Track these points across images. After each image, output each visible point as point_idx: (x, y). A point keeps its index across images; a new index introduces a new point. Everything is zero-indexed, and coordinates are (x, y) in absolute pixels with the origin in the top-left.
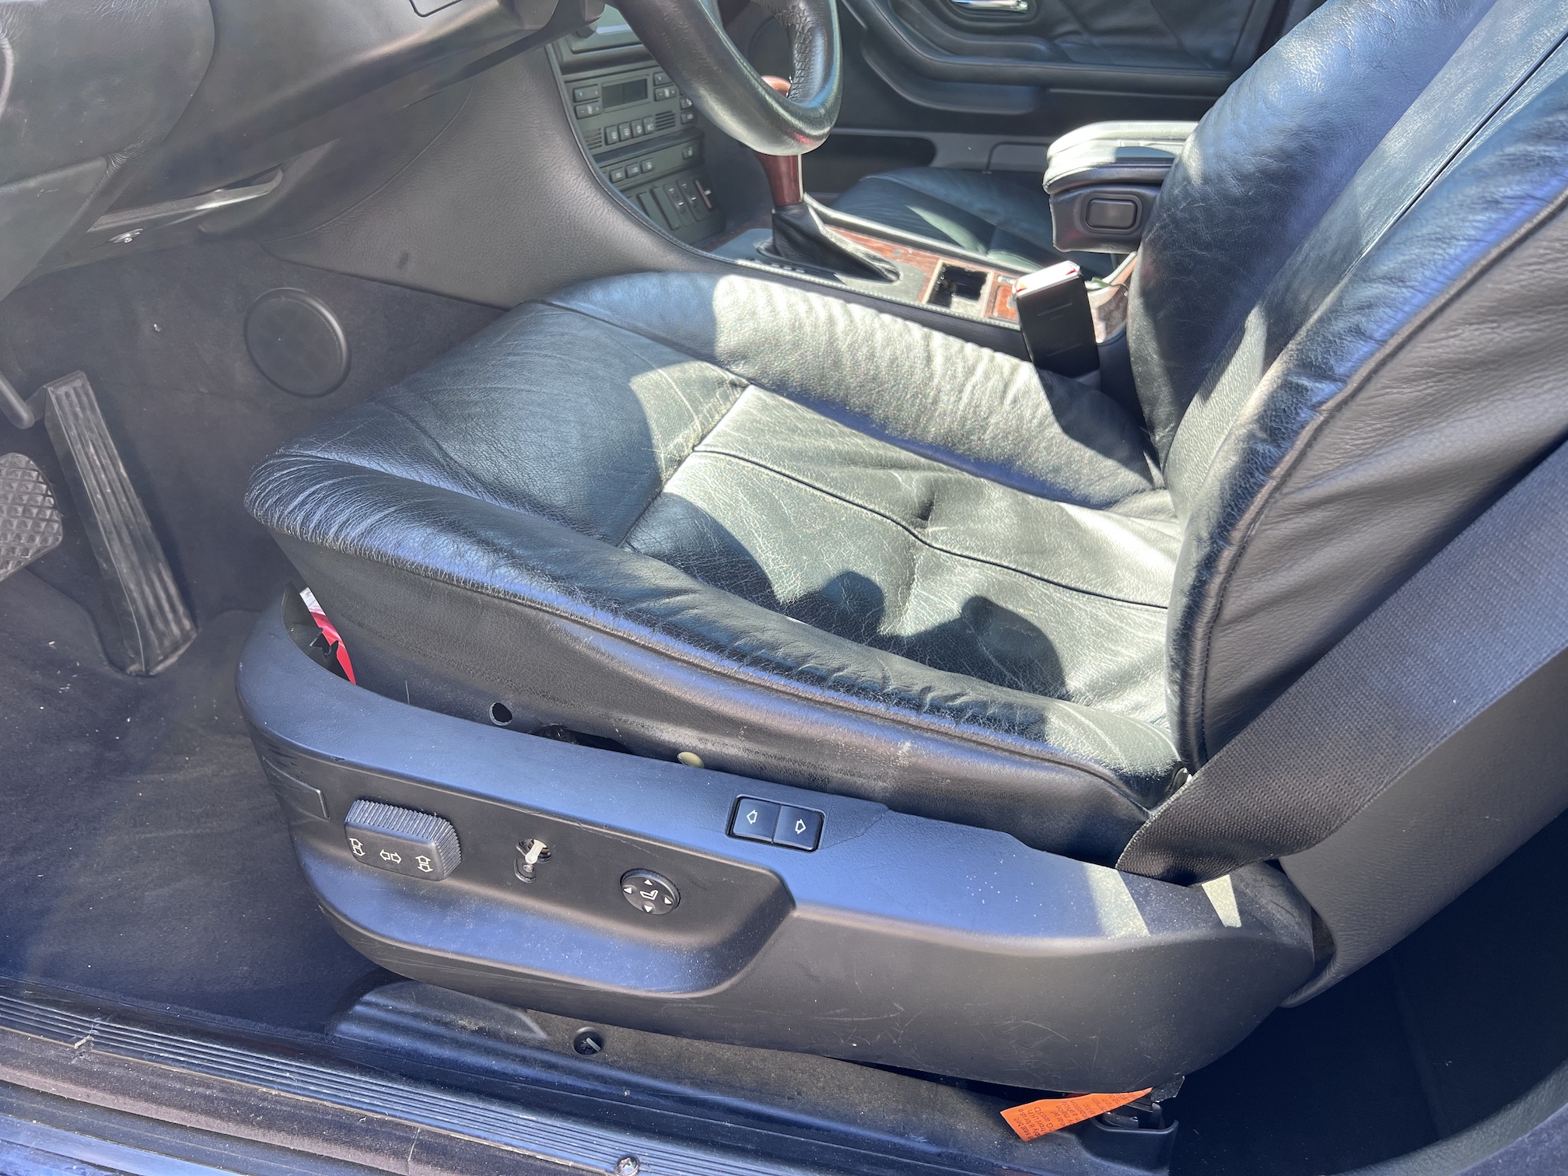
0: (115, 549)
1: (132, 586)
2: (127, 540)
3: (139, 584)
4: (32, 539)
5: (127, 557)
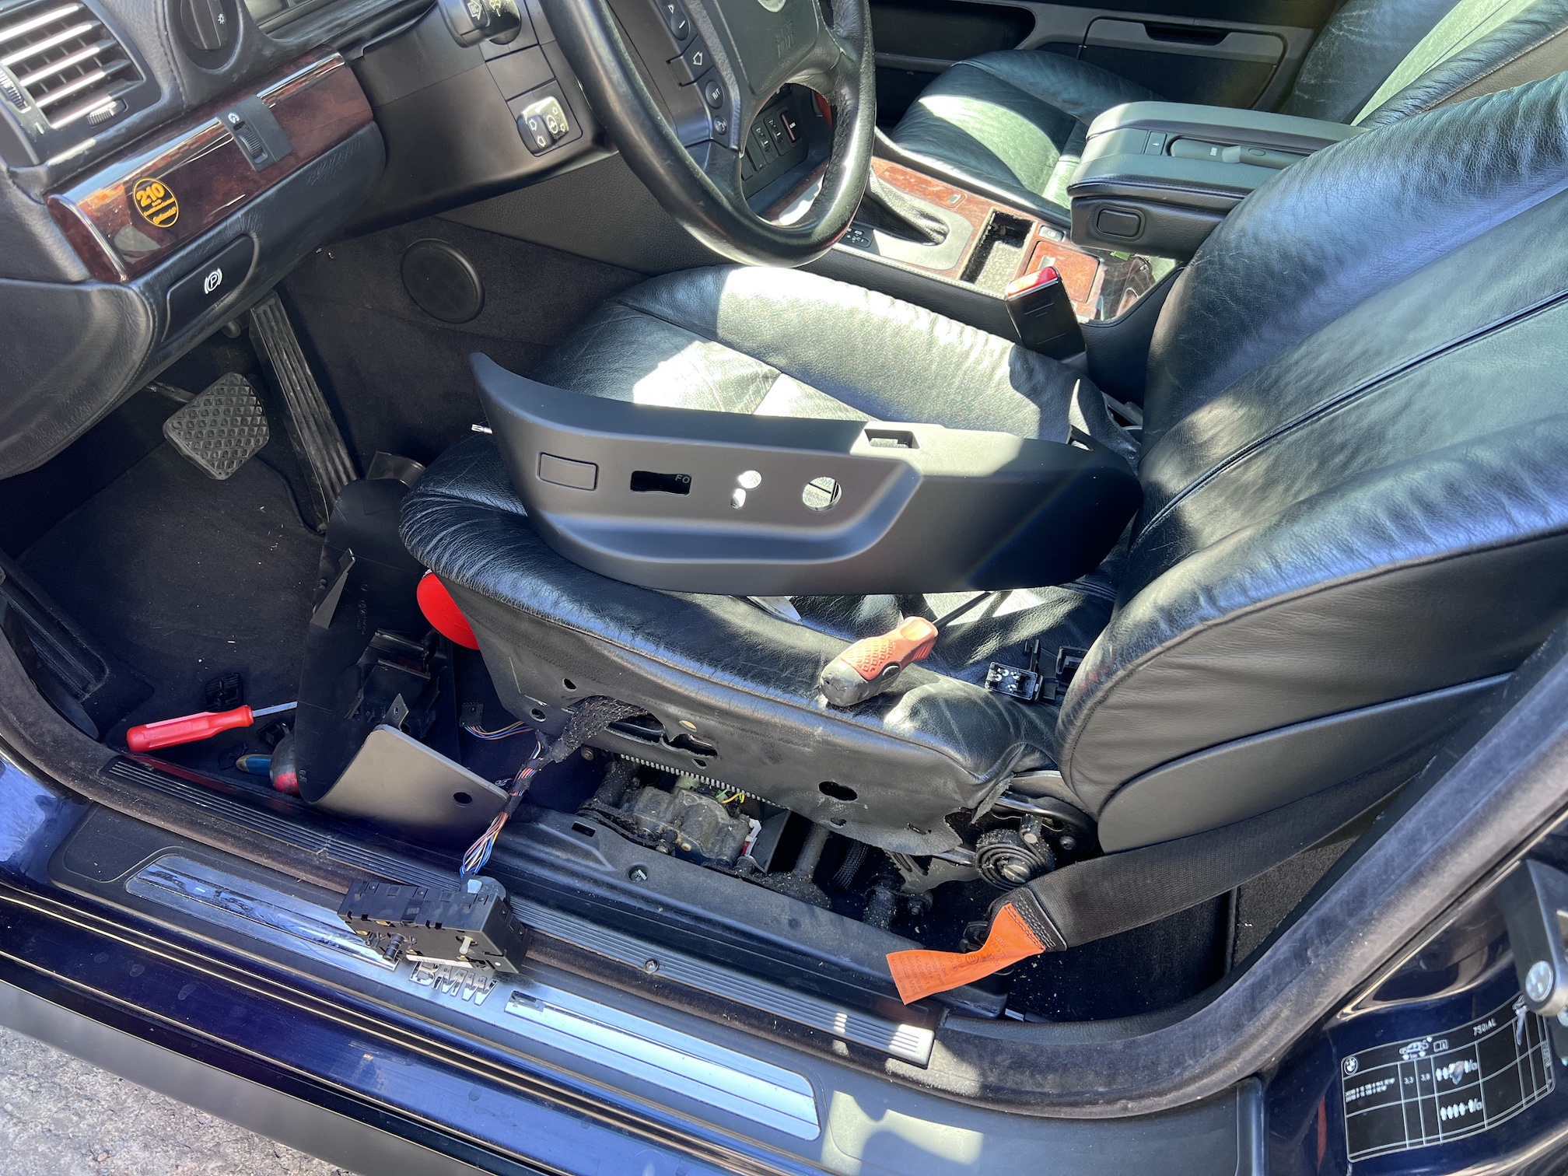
0: (306, 436)
1: (319, 465)
2: (314, 428)
3: (323, 462)
4: (249, 442)
5: (314, 441)
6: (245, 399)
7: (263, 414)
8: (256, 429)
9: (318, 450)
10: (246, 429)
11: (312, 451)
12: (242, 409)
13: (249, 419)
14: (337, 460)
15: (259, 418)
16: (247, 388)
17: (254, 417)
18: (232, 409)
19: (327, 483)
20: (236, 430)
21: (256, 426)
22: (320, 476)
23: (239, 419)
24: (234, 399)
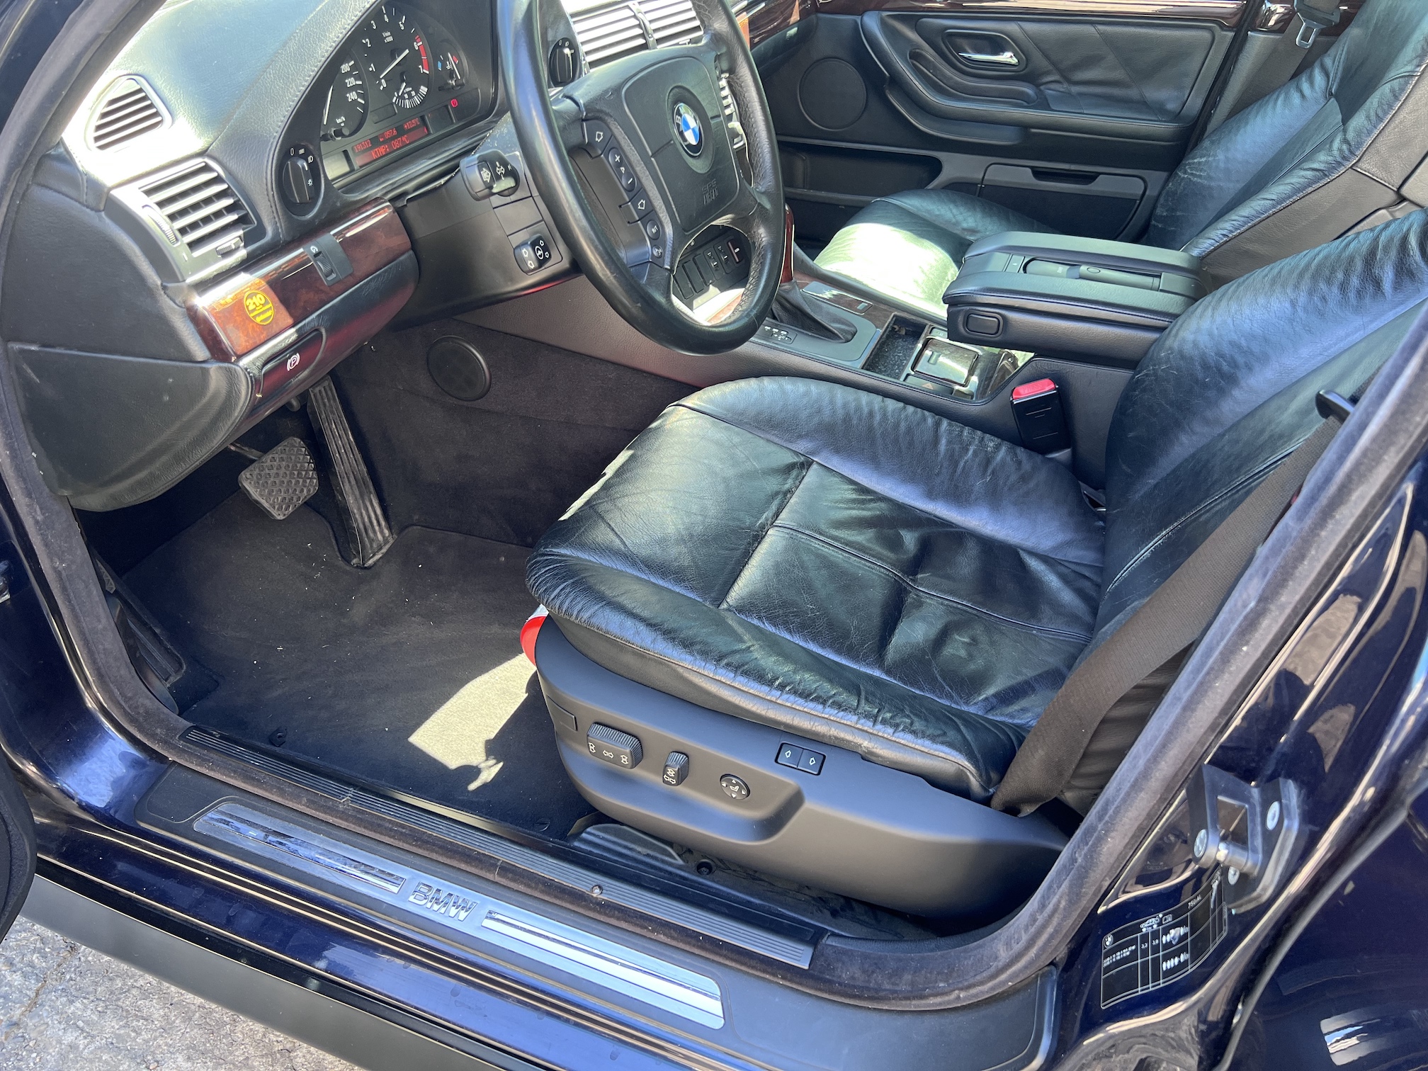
6: (301, 457)
7: (314, 470)
8: (308, 481)
9: (356, 499)
10: (301, 481)
11: (351, 500)
12: (299, 465)
13: (304, 473)
14: (370, 508)
15: (311, 473)
16: (304, 449)
17: (307, 471)
18: (291, 465)
19: (361, 526)
20: (293, 481)
21: (309, 478)
22: (356, 520)
23: (296, 473)
24: (293, 457)
